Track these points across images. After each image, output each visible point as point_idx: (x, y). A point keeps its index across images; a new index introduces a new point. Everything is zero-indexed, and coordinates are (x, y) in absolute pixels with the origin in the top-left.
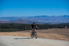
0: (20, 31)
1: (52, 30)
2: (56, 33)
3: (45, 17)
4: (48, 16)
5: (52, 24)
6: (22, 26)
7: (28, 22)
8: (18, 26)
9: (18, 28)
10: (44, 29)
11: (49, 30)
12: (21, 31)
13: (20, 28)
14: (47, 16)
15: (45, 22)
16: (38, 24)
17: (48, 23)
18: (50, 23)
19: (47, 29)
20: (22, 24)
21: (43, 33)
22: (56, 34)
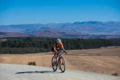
0: (44, 52)
1: (109, 49)
2: (117, 55)
3: (95, 25)
4: (101, 23)
5: (108, 38)
6: (50, 43)
7: (61, 35)
8: (40, 42)
9: (41, 47)
10: (93, 48)
11: (103, 49)
12: (48, 52)
13: (46, 46)
14: (99, 22)
15: (94, 34)
16: (80, 38)
17: (100, 36)
18: (105, 36)
19: (99, 47)
20: (48, 39)
21: (91, 55)
22: (118, 57)
